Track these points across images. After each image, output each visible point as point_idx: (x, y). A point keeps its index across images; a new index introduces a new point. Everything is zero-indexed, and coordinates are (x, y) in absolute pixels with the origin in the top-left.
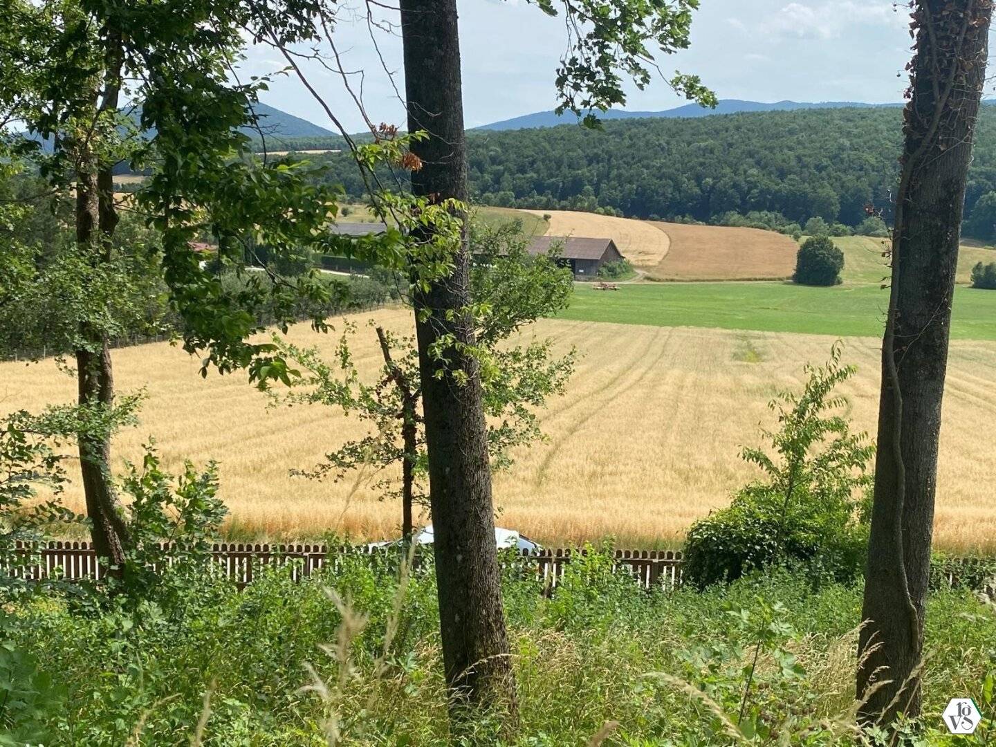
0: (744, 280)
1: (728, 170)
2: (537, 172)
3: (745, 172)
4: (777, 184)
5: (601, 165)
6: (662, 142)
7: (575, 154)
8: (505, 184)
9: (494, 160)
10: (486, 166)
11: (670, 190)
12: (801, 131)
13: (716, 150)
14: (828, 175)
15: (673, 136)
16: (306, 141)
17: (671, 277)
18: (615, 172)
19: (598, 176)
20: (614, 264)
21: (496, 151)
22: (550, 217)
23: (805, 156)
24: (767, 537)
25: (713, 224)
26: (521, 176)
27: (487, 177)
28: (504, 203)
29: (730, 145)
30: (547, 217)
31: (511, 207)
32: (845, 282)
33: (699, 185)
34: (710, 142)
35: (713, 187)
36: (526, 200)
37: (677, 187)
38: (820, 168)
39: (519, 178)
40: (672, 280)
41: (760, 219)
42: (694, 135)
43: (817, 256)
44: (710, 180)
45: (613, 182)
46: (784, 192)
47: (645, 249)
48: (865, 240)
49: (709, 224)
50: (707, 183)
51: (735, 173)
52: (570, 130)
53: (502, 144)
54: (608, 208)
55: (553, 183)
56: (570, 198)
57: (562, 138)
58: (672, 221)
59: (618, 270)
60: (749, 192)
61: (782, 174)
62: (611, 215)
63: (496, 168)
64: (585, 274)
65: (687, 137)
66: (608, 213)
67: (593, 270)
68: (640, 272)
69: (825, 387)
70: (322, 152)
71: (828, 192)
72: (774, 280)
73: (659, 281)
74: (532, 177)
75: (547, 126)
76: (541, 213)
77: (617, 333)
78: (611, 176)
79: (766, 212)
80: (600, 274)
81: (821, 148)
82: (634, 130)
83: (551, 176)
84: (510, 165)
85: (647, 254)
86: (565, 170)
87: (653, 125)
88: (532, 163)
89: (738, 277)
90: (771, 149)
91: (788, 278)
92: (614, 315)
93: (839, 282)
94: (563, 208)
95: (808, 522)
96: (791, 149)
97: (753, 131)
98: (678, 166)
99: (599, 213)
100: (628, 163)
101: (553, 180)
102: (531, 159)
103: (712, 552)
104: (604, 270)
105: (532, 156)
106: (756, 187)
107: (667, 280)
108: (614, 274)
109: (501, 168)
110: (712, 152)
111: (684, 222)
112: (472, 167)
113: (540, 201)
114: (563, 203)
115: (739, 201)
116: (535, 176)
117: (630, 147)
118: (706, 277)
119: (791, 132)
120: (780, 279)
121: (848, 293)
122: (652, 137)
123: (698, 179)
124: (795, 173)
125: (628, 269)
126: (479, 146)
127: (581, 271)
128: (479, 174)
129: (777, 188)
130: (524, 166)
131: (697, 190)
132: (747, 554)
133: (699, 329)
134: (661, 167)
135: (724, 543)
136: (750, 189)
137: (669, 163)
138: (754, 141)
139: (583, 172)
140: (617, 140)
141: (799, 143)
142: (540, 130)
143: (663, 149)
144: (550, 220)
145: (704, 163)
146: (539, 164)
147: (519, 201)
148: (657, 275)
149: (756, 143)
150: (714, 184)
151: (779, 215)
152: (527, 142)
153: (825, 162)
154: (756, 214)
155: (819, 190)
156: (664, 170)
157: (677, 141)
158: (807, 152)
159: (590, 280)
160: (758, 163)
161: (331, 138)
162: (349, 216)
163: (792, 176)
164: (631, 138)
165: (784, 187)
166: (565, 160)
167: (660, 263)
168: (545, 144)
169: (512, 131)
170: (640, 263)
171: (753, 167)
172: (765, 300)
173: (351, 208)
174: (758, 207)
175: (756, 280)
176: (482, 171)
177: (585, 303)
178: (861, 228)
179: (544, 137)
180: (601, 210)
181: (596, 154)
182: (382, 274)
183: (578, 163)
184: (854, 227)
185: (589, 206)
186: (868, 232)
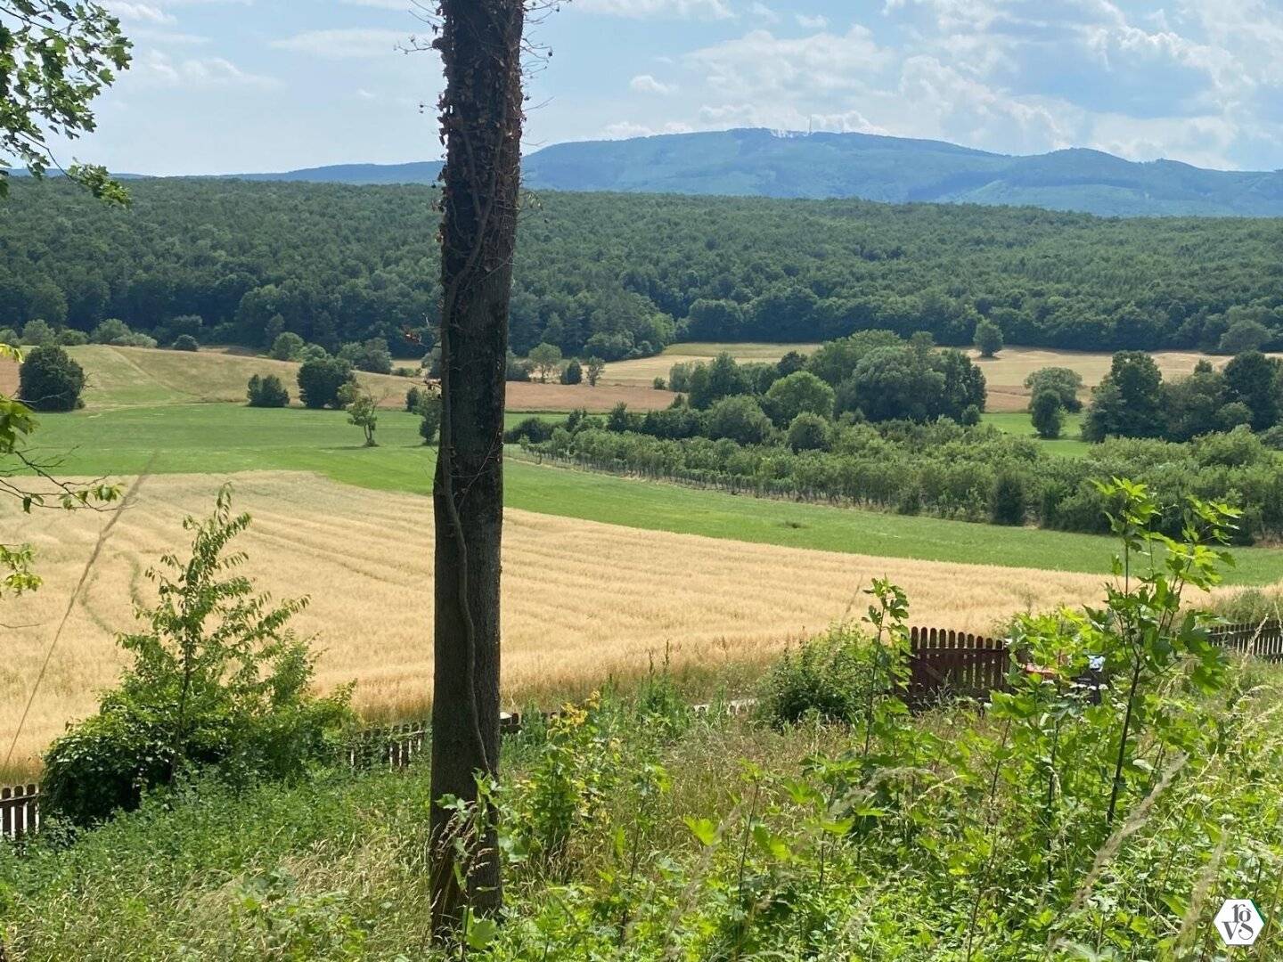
14: (48, 265)
23: (11, 239)
24: (160, 743)
32: (88, 406)
38: (35, 256)
43: (48, 372)
48: (107, 349)
69: (219, 541)
71: (51, 287)
81: (33, 228)
93: (81, 406)
95: (208, 715)
103: (87, 777)
121: (92, 420)
124: (1, 263)
132: (136, 771)
135: (104, 762)
141: (3, 221)
153: (41, 248)
155: (38, 285)
158: (14, 233)
178: (96, 333)
184: (89, 333)
186: (107, 339)
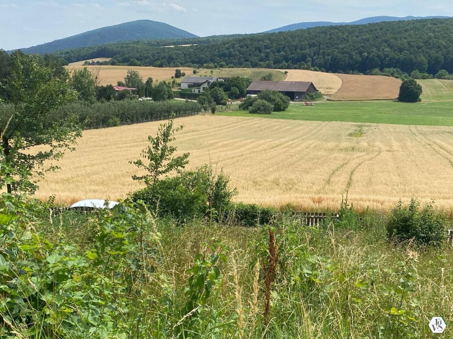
0: (374, 100)
1: (375, 49)
2: (285, 52)
3: (383, 50)
4: (398, 55)
5: (315, 48)
6: (345, 36)
7: (304, 43)
8: (270, 58)
9: (266, 47)
10: (263, 50)
11: (347, 59)
12: (411, 30)
13: (370, 40)
14: (423, 51)
15: (350, 33)
16: (183, 40)
17: (340, 99)
18: (322, 51)
19: (313, 53)
20: (313, 94)
21: (266, 42)
22: (287, 72)
23: (411, 42)
25: (367, 75)
26: (278, 54)
27: (263, 55)
28: (268, 67)
29: (377, 37)
30: (286, 73)
31: (271, 68)
32: (422, 101)
33: (361, 56)
34: (367, 36)
35: (367, 57)
36: (278, 65)
37: (351, 57)
38: (419, 48)
39: (277, 55)
40: (340, 101)
41: (389, 72)
42: (360, 33)
43: (409, 88)
44: (366, 54)
45: (320, 56)
46: (401, 59)
47: (330, 87)
49: (365, 74)
50: (365, 55)
51: (378, 50)
52: (302, 32)
53: (270, 39)
54: (316, 67)
55: (293, 57)
56: (298, 63)
57: (298, 36)
58: (348, 73)
59: (315, 96)
60: (385, 59)
61: (401, 50)
62: (317, 71)
63: (267, 50)
64: (299, 98)
65: (357, 34)
66: (316, 70)
67: (303, 96)
68: (326, 97)
70: (189, 45)
71: (422, 58)
72: (389, 100)
73: (334, 101)
74: (283, 54)
75: (291, 30)
76: (283, 71)
77: (301, 125)
78: (320, 53)
79: (392, 68)
80: (306, 99)
81: (420, 38)
82: (332, 31)
83: (292, 54)
84: (274, 49)
85: (330, 89)
86: (299, 51)
87: (341, 29)
88: (284, 47)
89: (371, 99)
90: (396, 39)
91: (396, 99)
92: (305, 117)
93: (420, 101)
94: (295, 68)
96: (405, 38)
97: (388, 30)
98: (352, 47)
99: (311, 70)
100: (328, 47)
101: (293, 55)
102: (283, 46)
104: (308, 97)
105: (284, 45)
106: (388, 57)
107: (337, 101)
108: (313, 99)
109: (269, 50)
110: (368, 41)
111: (353, 74)
112: (256, 50)
113: (285, 65)
114: (296, 66)
115: (380, 63)
116: (284, 53)
117: (330, 39)
118: (356, 99)
119: (406, 31)
120: (391, 99)
121: (422, 106)
122: (340, 34)
123: (361, 53)
124: (407, 50)
125: (320, 96)
126: (259, 41)
127: (297, 97)
128: (259, 54)
129: (398, 57)
130: (279, 49)
131: (360, 59)
133: (341, 123)
134: (343, 48)
136: (385, 58)
137: (347, 46)
138: (388, 35)
139: (307, 51)
140: (324, 36)
141: (410, 35)
142: (288, 32)
143: (345, 40)
144: (287, 74)
145: (364, 46)
146: (287, 48)
147: (275, 65)
148: (333, 99)
149: (389, 36)
150: (368, 56)
151: (399, 70)
152: (282, 38)
153: (421, 44)
154: (387, 70)
155: (418, 58)
156: (345, 50)
157: (352, 36)
158: (413, 40)
159: (301, 101)
160: (389, 45)
161: (195, 38)
162: (197, 74)
163: (406, 51)
164: (330, 35)
165: (401, 56)
166: (299, 45)
167: (336, 93)
168: (290, 39)
169: (275, 33)
170: (326, 93)
171: (387, 47)
172: (382, 109)
173: (198, 70)
174: (389, 66)
175: (380, 100)
176: (260, 52)
177: (295, 112)
178: (437, 75)
179: (289, 36)
180: (312, 68)
181: (313, 43)
182: (203, 99)
183: (305, 47)
184: (434, 75)
185: (307, 67)
186: (440, 77)
